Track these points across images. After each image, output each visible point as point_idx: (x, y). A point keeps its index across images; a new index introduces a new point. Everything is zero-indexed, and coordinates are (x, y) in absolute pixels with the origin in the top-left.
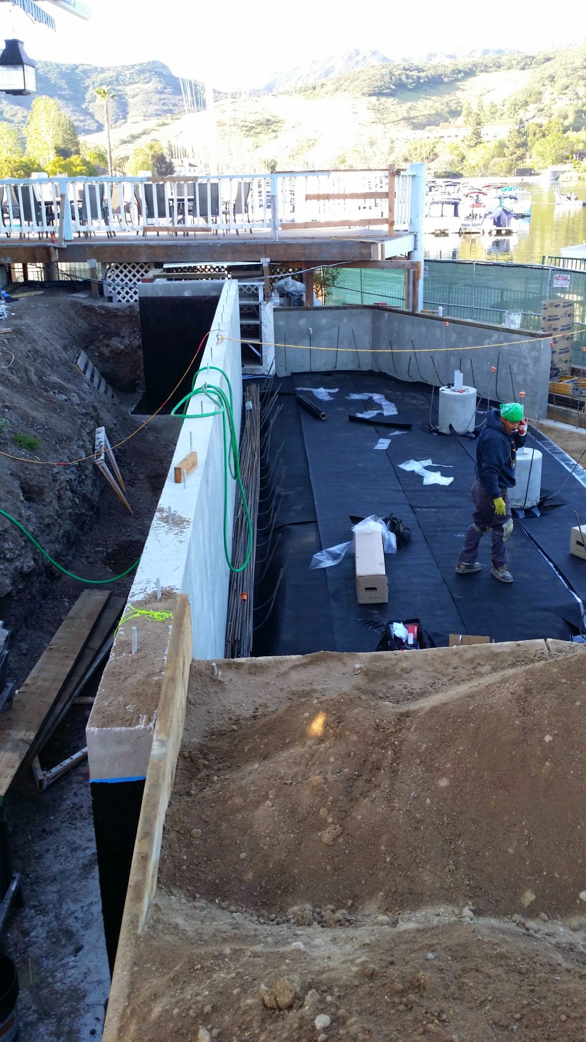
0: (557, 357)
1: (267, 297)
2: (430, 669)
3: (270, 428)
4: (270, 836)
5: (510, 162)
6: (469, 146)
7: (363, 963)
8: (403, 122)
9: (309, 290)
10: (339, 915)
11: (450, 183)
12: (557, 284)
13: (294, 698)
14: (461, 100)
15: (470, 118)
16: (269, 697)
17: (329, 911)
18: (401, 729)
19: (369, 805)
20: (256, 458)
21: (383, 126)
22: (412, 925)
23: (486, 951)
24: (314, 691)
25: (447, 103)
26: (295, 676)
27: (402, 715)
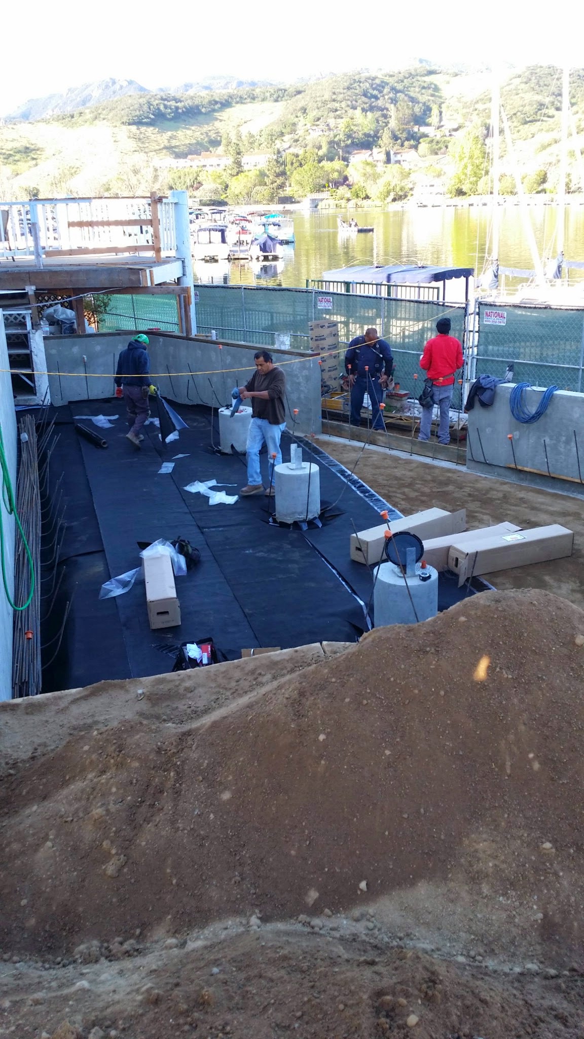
0: (326, 375)
1: (35, 326)
2: (213, 685)
3: (48, 460)
4: (52, 878)
5: (272, 191)
6: (231, 175)
7: (148, 990)
8: (164, 151)
9: (80, 317)
10: (126, 946)
11: (215, 211)
12: (321, 306)
13: (75, 733)
14: (220, 131)
15: (229, 148)
16: (48, 735)
17: (116, 944)
18: (183, 749)
19: (153, 830)
20: (35, 490)
21: (145, 155)
22: (199, 943)
23: (269, 956)
24: (96, 723)
25: (207, 133)
26: (75, 710)
27: (184, 734)
